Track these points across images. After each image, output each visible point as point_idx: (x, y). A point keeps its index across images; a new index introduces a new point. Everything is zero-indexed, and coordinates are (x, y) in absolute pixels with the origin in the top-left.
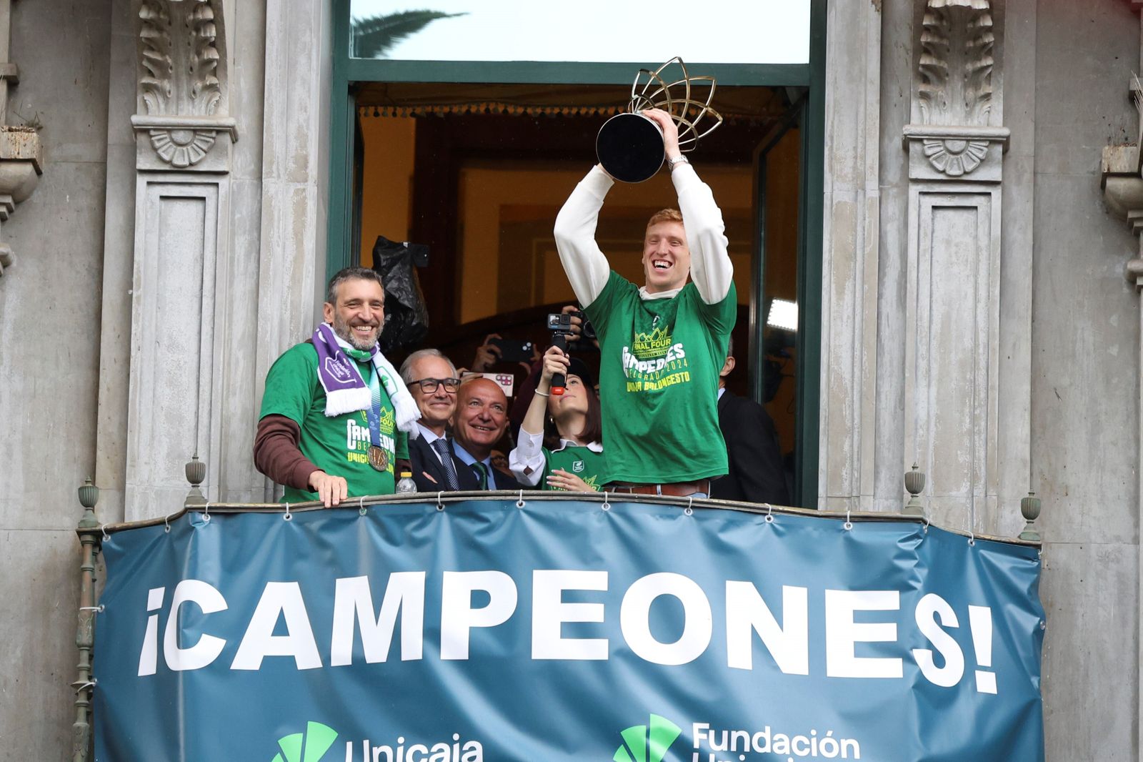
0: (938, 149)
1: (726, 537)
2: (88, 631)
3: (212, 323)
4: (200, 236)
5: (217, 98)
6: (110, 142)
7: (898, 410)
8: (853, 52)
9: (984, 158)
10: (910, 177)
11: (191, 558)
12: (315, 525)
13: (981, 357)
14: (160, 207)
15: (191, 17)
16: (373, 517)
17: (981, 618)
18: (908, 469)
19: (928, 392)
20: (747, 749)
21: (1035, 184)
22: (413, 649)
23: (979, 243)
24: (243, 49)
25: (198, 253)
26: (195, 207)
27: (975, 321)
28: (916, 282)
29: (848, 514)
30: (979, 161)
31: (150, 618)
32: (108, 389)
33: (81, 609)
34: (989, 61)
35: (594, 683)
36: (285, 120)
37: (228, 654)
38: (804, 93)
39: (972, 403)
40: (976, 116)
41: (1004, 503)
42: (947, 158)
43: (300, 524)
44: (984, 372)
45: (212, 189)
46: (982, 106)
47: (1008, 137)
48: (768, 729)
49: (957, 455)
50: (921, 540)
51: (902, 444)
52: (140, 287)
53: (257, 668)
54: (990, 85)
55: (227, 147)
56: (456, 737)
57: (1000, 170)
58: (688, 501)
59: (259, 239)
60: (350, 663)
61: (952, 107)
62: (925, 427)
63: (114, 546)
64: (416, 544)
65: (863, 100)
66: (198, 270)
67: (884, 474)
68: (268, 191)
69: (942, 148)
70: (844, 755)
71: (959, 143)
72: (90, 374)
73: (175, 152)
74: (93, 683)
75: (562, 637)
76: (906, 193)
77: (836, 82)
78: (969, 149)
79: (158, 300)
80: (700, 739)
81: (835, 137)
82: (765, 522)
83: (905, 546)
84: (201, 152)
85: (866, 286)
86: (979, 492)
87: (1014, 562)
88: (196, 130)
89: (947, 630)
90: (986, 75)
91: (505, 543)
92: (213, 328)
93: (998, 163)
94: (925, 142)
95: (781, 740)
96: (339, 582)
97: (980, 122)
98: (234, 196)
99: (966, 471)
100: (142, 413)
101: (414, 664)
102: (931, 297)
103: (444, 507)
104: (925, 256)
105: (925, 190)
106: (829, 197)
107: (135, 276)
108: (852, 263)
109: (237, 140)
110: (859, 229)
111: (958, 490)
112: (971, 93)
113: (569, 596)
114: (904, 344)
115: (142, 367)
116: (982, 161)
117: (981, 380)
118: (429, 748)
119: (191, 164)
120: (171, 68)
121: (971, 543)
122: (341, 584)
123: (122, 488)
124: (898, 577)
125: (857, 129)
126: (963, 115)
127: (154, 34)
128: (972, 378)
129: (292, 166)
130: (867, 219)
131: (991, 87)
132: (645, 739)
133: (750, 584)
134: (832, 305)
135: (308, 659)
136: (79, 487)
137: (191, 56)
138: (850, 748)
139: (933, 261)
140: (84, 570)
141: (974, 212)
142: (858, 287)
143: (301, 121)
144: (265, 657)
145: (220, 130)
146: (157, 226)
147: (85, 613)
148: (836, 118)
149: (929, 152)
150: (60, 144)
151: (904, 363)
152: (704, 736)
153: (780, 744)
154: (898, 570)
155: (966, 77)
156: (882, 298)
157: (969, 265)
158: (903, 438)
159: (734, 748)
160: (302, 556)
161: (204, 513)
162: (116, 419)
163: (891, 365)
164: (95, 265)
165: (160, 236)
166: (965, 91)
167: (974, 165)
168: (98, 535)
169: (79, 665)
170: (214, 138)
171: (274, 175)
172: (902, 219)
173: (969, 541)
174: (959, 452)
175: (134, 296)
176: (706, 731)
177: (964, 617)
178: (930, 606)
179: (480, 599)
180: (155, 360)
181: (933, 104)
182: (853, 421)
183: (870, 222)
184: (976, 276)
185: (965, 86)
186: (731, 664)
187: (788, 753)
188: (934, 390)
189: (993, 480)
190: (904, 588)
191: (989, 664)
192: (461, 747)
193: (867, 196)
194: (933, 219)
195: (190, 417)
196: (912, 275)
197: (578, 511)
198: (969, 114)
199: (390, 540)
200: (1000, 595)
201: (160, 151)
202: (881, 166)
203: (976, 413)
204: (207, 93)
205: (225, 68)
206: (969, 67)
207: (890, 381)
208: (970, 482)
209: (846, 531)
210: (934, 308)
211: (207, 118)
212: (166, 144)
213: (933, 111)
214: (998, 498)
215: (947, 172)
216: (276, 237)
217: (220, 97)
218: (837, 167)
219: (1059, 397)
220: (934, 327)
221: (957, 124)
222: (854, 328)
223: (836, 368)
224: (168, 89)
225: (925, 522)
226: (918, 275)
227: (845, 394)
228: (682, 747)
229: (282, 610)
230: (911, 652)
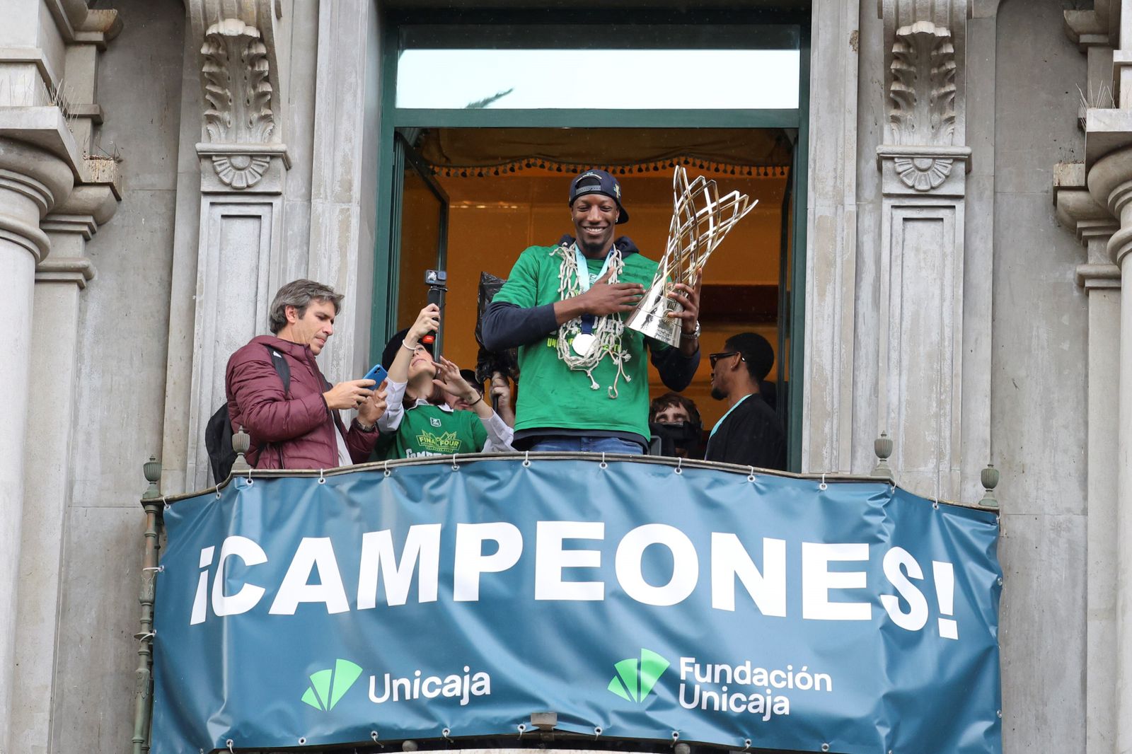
0: (908, 167)
1: (713, 494)
2: (150, 589)
4: (256, 249)
5: (272, 128)
6: (179, 171)
7: (873, 397)
8: (833, 86)
9: (948, 174)
10: (883, 193)
11: (236, 516)
12: (345, 487)
13: (947, 350)
14: (222, 225)
15: (246, 52)
16: (396, 478)
17: (944, 573)
18: (878, 438)
19: (900, 380)
20: (729, 681)
21: (995, 202)
22: (429, 592)
23: (945, 250)
24: (297, 89)
25: (254, 263)
26: (252, 224)
27: (942, 318)
28: (888, 284)
29: (823, 476)
30: (944, 177)
31: (202, 573)
32: (175, 383)
33: (144, 569)
34: (952, 88)
35: (590, 621)
36: (332, 149)
37: (267, 601)
38: (795, 131)
39: (939, 389)
40: (941, 137)
41: (967, 478)
42: (916, 175)
43: (333, 487)
44: (949, 362)
45: (267, 208)
46: (947, 128)
47: (970, 155)
48: (748, 663)
49: (925, 435)
50: (889, 499)
51: (877, 426)
52: (202, 294)
53: (293, 613)
54: (953, 110)
55: (280, 171)
56: (467, 669)
57: (964, 186)
58: (678, 461)
59: (308, 253)
60: (374, 606)
61: (919, 129)
62: (897, 410)
63: (174, 515)
64: (434, 500)
65: (842, 128)
66: (253, 279)
67: (860, 453)
68: (316, 210)
69: (911, 166)
70: (817, 688)
71: (926, 160)
72: (158, 372)
73: (234, 175)
74: (153, 634)
75: (562, 580)
76: (879, 208)
77: (818, 113)
78: (936, 166)
79: (218, 304)
80: (687, 672)
81: (817, 161)
82: (748, 481)
83: (874, 504)
84: (257, 175)
85: (844, 289)
86: (945, 466)
87: (974, 525)
88: (252, 156)
89: (912, 580)
90: (950, 100)
91: (514, 497)
93: (962, 179)
94: (896, 160)
95: (760, 673)
97: (945, 143)
98: (286, 218)
99: (932, 449)
100: (202, 403)
101: (430, 605)
102: (902, 297)
103: (458, 467)
104: (896, 261)
105: (897, 204)
106: (812, 212)
107: (198, 283)
108: (832, 269)
109: (290, 168)
110: (839, 239)
111: (926, 466)
112: (936, 117)
113: (569, 544)
114: (878, 339)
115: (202, 362)
116: (947, 177)
117: (947, 370)
118: (443, 680)
119: (249, 186)
120: (230, 101)
121: (936, 507)
122: (367, 537)
123: (184, 468)
124: (868, 531)
125: (837, 153)
126: (930, 136)
127: (214, 69)
128: (939, 368)
129: (337, 189)
130: (845, 230)
131: (954, 112)
132: (636, 671)
133: (734, 535)
134: (815, 306)
135: (337, 604)
136: (145, 462)
137: (248, 89)
138: (823, 682)
139: (904, 266)
140: (147, 536)
141: (941, 223)
142: (838, 290)
143: (347, 150)
144: (299, 603)
145: (273, 156)
146: (218, 241)
147: (147, 573)
148: (818, 143)
149: (900, 169)
150: (138, 175)
151: (878, 356)
152: (690, 669)
153: (760, 677)
154: (867, 525)
155: (931, 102)
156: (858, 299)
157: (936, 271)
158: (877, 421)
159: (717, 680)
160: (335, 514)
161: (248, 478)
162: (181, 409)
163: (867, 358)
164: (165, 277)
165: (221, 250)
167: (940, 181)
168: (160, 505)
169: (141, 619)
170: (268, 163)
171: (321, 196)
172: (877, 230)
173: (933, 505)
174: (927, 433)
175: (197, 301)
176: (692, 665)
177: (928, 571)
178: (895, 557)
179: (489, 547)
180: (215, 356)
181: (903, 128)
182: (833, 406)
183: (848, 233)
184: (942, 280)
185: (932, 111)
186: (714, 606)
187: (766, 685)
188: (904, 377)
189: (959, 456)
190: (873, 541)
192: (471, 678)
193: (845, 210)
194: (904, 230)
196: (885, 277)
197: (579, 469)
198: (935, 136)
199: (412, 497)
200: (961, 553)
201: (221, 175)
202: (858, 185)
203: (942, 398)
204: (262, 123)
205: (278, 101)
206: (935, 93)
207: (866, 371)
208: (937, 459)
209: (821, 491)
210: (905, 307)
211: (262, 145)
212: (226, 168)
213: (903, 132)
214: (961, 473)
215: (916, 187)
216: (323, 248)
217: (274, 127)
218: (819, 186)
219: (1016, 387)
220: (904, 323)
221: (924, 144)
222: (834, 325)
223: (818, 360)
224: (228, 120)
225: (893, 484)
226: (890, 278)
227: (826, 383)
228: (670, 679)
229: (315, 562)
230: (878, 597)
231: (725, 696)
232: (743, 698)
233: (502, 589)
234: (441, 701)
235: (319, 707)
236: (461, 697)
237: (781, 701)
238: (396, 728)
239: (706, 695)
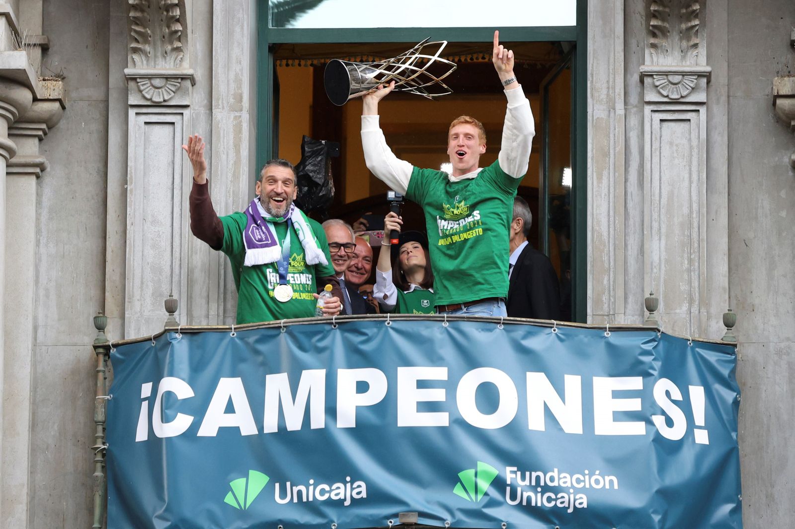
0: (664, 81)
1: (527, 343)
2: (102, 413)
3: (180, 206)
4: (171, 148)
5: (181, 56)
6: (111, 86)
7: (640, 256)
8: (606, 17)
10: (645, 100)
11: (169, 363)
12: (251, 340)
13: (695, 220)
14: (145, 129)
15: (163, 2)
16: (291, 334)
17: (697, 394)
18: (647, 295)
19: (660, 244)
20: (542, 484)
21: (729, 104)
23: (692, 144)
24: (198, 23)
25: (170, 160)
26: (167, 129)
27: (690, 196)
28: (650, 170)
29: (608, 326)
30: (691, 89)
31: (143, 402)
32: (112, 251)
33: (97, 397)
34: (697, 22)
35: (439, 441)
36: (227, 70)
37: (195, 426)
38: (573, 46)
39: (689, 251)
40: (688, 59)
41: (711, 317)
42: (669, 87)
43: (242, 339)
44: (696, 229)
45: (179, 117)
46: (693, 52)
47: (710, 73)
48: (556, 470)
49: (679, 286)
50: (657, 343)
51: (643, 279)
52: (132, 183)
53: (215, 435)
54: (697, 38)
55: (188, 89)
56: (348, 479)
57: (705, 95)
59: (211, 149)
60: (276, 430)
61: (672, 53)
62: (658, 267)
63: (118, 355)
64: (320, 351)
65: (613, 49)
66: (170, 171)
67: (631, 299)
68: (216, 118)
69: (666, 81)
70: (607, 487)
71: (677, 77)
72: (100, 241)
73: (154, 93)
74: (106, 447)
75: (418, 411)
76: (642, 111)
77: (594, 38)
78: (684, 81)
79: (144, 191)
80: (511, 478)
81: (594, 75)
82: (552, 332)
83: (646, 346)
84: (171, 92)
85: (617, 174)
86: (695, 310)
87: (719, 356)
88: (167, 78)
89: (675, 402)
90: (694, 31)
91: (379, 349)
92: (181, 210)
93: (704, 90)
94: (655, 77)
95: (565, 477)
96: (268, 377)
97: (691, 63)
98: (194, 121)
99: (685, 296)
100: (135, 267)
101: (319, 431)
102: (660, 180)
103: (337, 326)
104: (656, 153)
105: (655, 109)
106: (591, 115)
107: (129, 176)
108: (607, 159)
109: (195, 84)
110: (612, 135)
111: (681, 309)
112: (684, 44)
113: (422, 384)
114: (643, 212)
115: (134, 236)
116: (693, 88)
117: (695, 235)
118: (330, 487)
119: (165, 101)
120: (150, 37)
121: (690, 344)
122: (269, 378)
123: (123, 317)
124: (641, 367)
125: (609, 69)
126: (680, 58)
127: (138, 14)
128: (689, 234)
129: (232, 100)
130: (617, 129)
132: (474, 478)
133: (543, 373)
134: (595, 186)
135: (248, 428)
136: (94, 316)
137: (164, 28)
138: (611, 482)
139: (662, 156)
140: (98, 372)
141: (689, 122)
142: (612, 175)
143: (238, 70)
144: (220, 428)
145: (183, 78)
146: (142, 142)
147: (100, 400)
148: (595, 62)
149: (657, 83)
150: (77, 89)
151: (643, 225)
152: (514, 476)
153: (565, 480)
154: (642, 363)
156: (627, 181)
157: (685, 159)
158: (643, 275)
159: (533, 483)
160: (243, 360)
161: (178, 332)
162: (118, 271)
163: (634, 226)
164: (102, 168)
165: (145, 149)
166: (681, 42)
167: (687, 92)
168: (107, 348)
169: (97, 435)
170: (179, 83)
171: (220, 107)
172: (640, 128)
173: (689, 343)
174: (681, 284)
175: (128, 189)
176: (515, 472)
177: (686, 394)
178: (663, 387)
179: (362, 387)
180: (143, 231)
181: (659, 52)
182: (610, 264)
183: (619, 131)
184: (690, 166)
185: (681, 39)
186: (530, 428)
187: (570, 486)
188: (663, 242)
189: (705, 302)
190: (646, 374)
191: (703, 425)
192: (352, 485)
193: (617, 114)
194: (661, 128)
195: (167, 269)
196: (647, 166)
197: (427, 327)
198: (684, 58)
199: (302, 348)
200: (710, 378)
201: (143, 93)
202: (625, 94)
203: (691, 257)
204: (174, 53)
205: (186, 36)
206: (684, 26)
207: (635, 237)
208: (689, 303)
209: (606, 337)
210: (662, 187)
211: (175, 70)
212: (148, 87)
213: (660, 54)
214: (707, 313)
215: (670, 97)
216: (222, 148)
217: (183, 55)
218: (596, 94)
219: (747, 246)
220: (662, 200)
221: (676, 65)
222: (609, 201)
223: (597, 228)
224: (148, 51)
225: (659, 331)
226: (651, 166)
227: (605, 246)
228: (499, 483)
229: (230, 396)
230: (651, 418)
231: (539, 495)
232: (553, 496)
233: (373, 419)
234: (330, 503)
235: (238, 507)
236: (345, 499)
237: (581, 498)
238: (297, 523)
239: (525, 495)
